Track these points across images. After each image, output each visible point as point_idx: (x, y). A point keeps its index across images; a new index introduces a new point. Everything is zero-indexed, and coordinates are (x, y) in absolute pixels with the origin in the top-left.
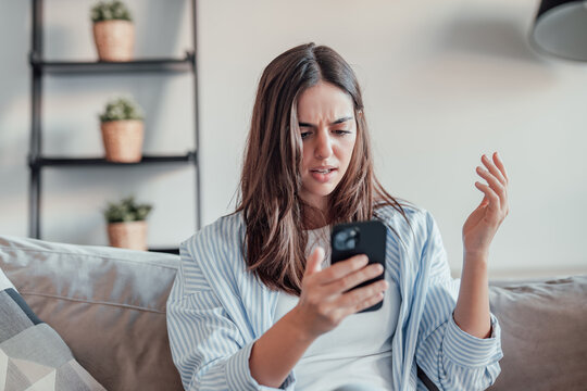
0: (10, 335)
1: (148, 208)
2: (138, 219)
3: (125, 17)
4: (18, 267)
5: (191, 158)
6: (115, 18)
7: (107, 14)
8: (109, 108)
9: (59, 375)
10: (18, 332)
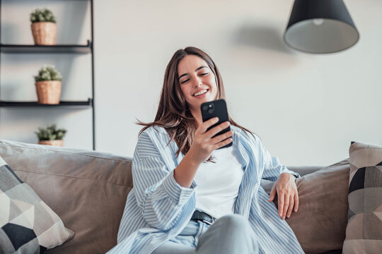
0: (9, 188)
1: (64, 132)
2: (58, 138)
3: (52, 20)
4: (8, 156)
5: (90, 103)
6: (47, 21)
7: (42, 18)
8: (41, 73)
9: (36, 208)
10: (13, 186)
